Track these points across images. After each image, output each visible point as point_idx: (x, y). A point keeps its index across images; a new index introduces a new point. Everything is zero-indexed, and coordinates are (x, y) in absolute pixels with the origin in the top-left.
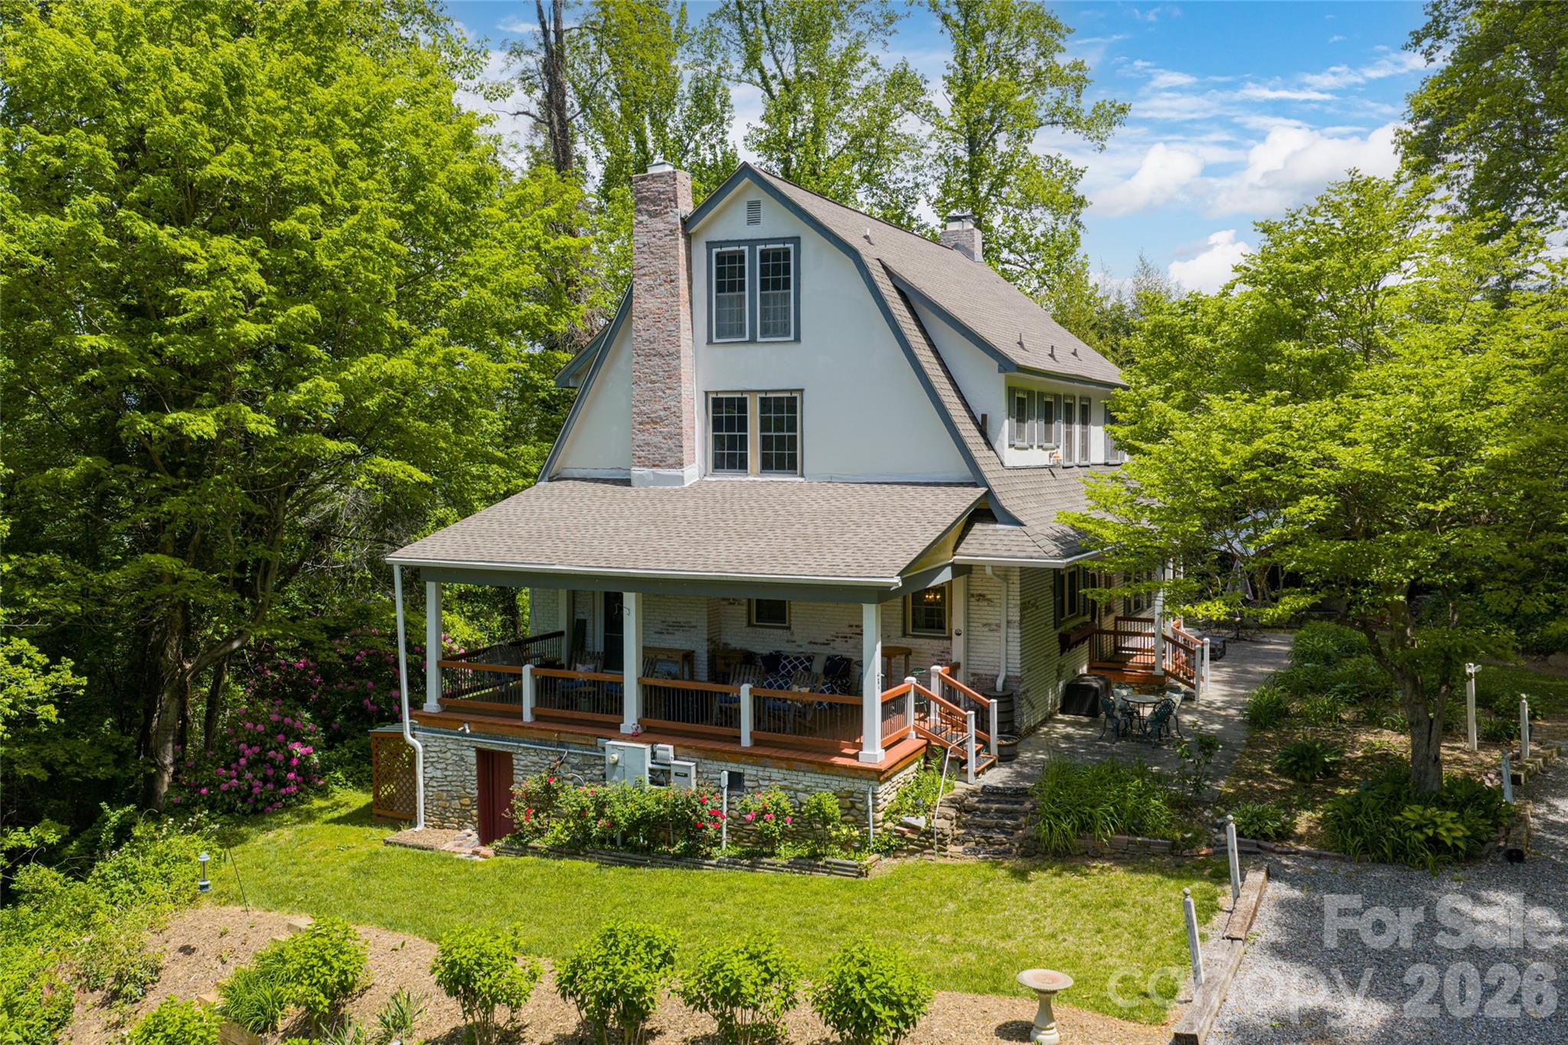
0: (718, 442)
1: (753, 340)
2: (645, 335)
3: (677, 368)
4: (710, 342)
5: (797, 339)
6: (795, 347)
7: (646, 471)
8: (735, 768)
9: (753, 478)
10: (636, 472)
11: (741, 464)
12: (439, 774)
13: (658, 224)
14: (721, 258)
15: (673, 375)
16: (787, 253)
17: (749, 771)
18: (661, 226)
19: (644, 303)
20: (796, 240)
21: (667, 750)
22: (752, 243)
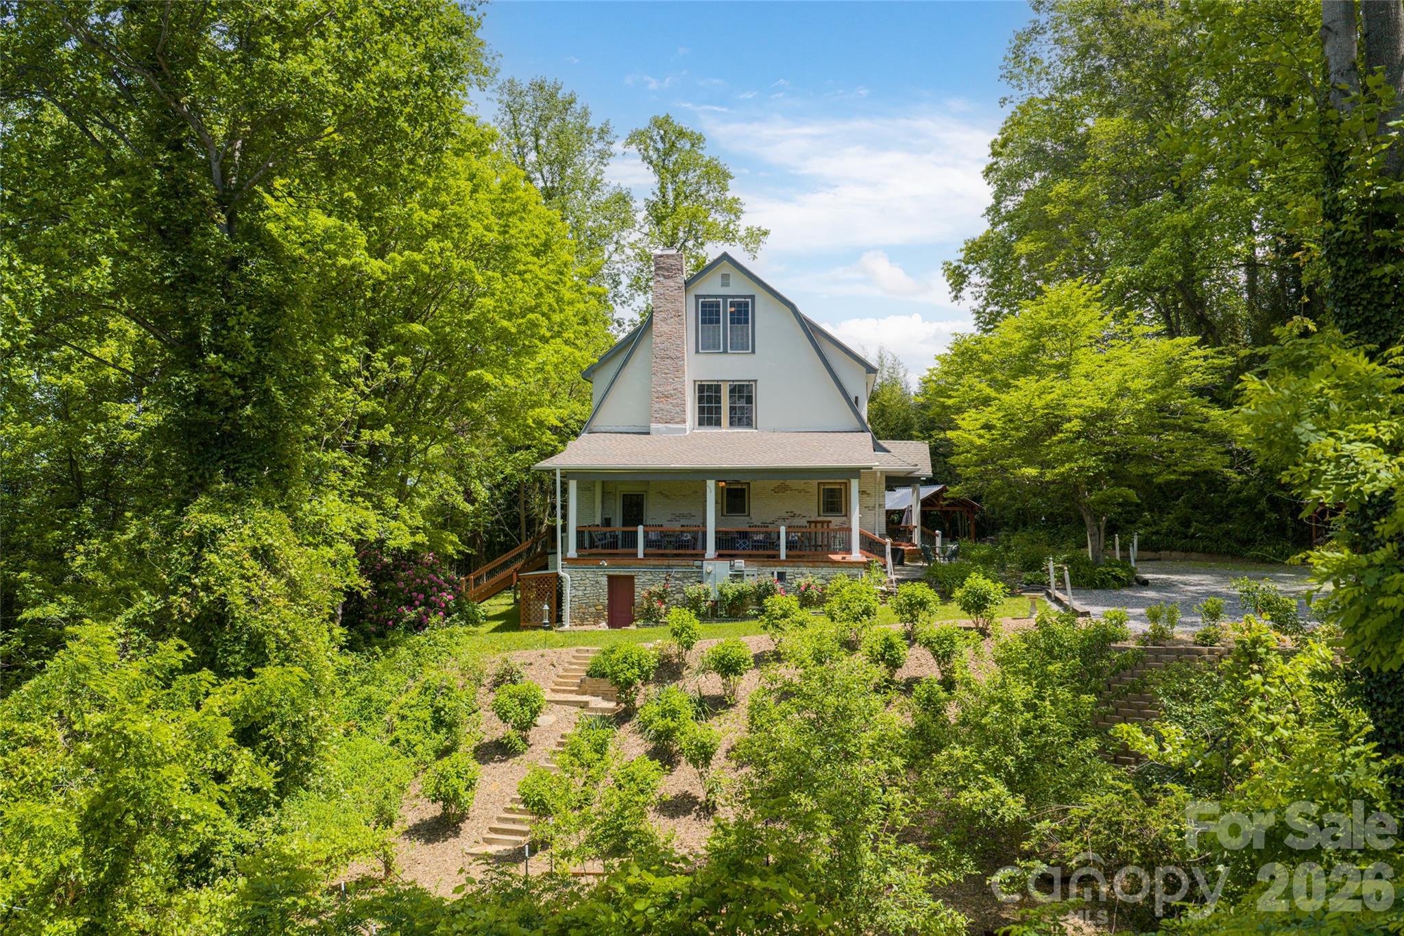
0: (701, 410)
1: (725, 352)
2: (662, 346)
3: (682, 366)
4: (697, 352)
5: (753, 352)
6: (752, 356)
7: (660, 426)
8: (780, 569)
9: (725, 430)
10: (654, 426)
11: (718, 423)
12: (580, 593)
13: (670, 283)
14: (704, 305)
15: (679, 370)
16: (746, 304)
17: (789, 570)
18: (672, 284)
19: (659, 326)
20: (753, 297)
21: (740, 563)
22: (725, 297)
